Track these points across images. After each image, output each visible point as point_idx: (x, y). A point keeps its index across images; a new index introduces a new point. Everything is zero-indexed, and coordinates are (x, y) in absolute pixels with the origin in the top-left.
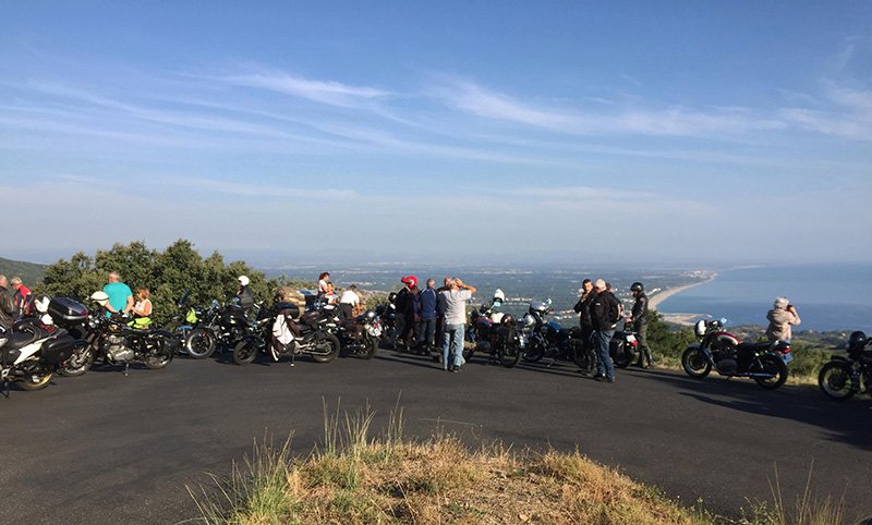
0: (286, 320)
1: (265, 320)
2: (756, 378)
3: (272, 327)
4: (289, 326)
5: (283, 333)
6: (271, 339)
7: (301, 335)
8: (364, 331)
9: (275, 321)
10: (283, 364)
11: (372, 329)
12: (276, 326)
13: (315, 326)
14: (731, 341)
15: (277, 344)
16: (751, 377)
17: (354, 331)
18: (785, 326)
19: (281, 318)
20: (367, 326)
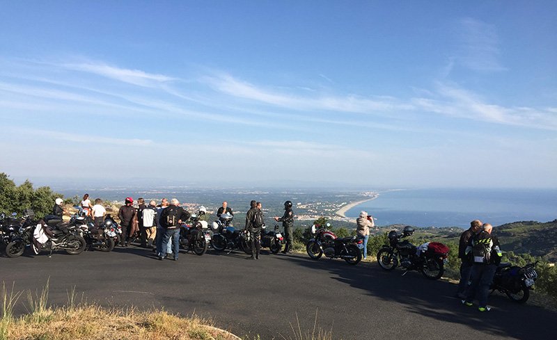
0: (43, 227)
1: (29, 227)
2: (345, 258)
3: (33, 232)
4: (45, 231)
5: (41, 236)
6: (32, 240)
7: (56, 237)
8: (104, 234)
9: (35, 228)
10: (42, 256)
11: (109, 232)
12: (36, 232)
13: (66, 231)
14: (330, 237)
15: (37, 243)
16: (342, 258)
17: (97, 233)
18: (365, 228)
19: (39, 226)
20: (106, 231)
